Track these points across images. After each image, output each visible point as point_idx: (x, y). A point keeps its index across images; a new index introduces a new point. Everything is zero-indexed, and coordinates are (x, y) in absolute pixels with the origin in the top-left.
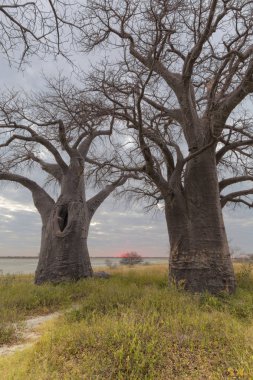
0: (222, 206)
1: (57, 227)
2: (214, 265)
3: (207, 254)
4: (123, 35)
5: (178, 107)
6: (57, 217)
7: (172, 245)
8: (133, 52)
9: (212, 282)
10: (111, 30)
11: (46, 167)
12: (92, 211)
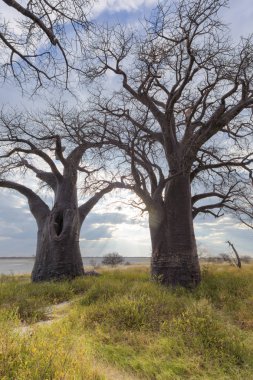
0: (194, 217)
1: (54, 232)
2: (184, 264)
3: (180, 256)
4: (118, 71)
5: (160, 130)
6: (53, 222)
8: (125, 85)
9: (183, 278)
10: (107, 67)
11: (41, 175)
12: (83, 217)
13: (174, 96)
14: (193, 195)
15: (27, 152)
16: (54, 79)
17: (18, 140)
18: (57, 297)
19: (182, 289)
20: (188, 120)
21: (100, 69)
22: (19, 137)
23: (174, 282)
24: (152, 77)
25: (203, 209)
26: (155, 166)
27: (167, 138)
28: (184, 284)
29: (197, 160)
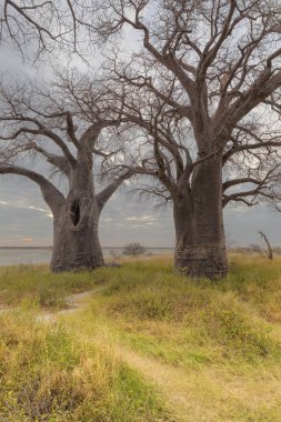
0: (223, 206)
1: (70, 221)
2: (211, 257)
3: (207, 247)
4: (138, 25)
5: (188, 103)
6: (69, 212)
7: (178, 240)
8: (147, 45)
9: (209, 270)
10: (124, 20)
11: (52, 160)
12: (101, 205)
13: (207, 58)
14: (224, 181)
15: (35, 132)
16: (59, 39)
17: (23, 119)
18: (78, 287)
19: (208, 281)
20: (223, 91)
21: (116, 23)
22: (24, 116)
23: (199, 274)
24: (180, 32)
25: (235, 197)
26: (182, 147)
27: (197, 114)
28: (210, 275)
29: (232, 139)
